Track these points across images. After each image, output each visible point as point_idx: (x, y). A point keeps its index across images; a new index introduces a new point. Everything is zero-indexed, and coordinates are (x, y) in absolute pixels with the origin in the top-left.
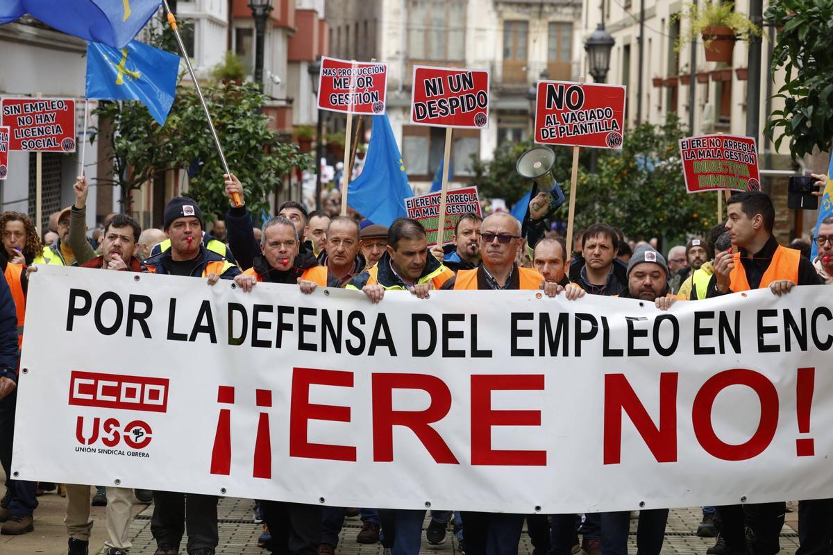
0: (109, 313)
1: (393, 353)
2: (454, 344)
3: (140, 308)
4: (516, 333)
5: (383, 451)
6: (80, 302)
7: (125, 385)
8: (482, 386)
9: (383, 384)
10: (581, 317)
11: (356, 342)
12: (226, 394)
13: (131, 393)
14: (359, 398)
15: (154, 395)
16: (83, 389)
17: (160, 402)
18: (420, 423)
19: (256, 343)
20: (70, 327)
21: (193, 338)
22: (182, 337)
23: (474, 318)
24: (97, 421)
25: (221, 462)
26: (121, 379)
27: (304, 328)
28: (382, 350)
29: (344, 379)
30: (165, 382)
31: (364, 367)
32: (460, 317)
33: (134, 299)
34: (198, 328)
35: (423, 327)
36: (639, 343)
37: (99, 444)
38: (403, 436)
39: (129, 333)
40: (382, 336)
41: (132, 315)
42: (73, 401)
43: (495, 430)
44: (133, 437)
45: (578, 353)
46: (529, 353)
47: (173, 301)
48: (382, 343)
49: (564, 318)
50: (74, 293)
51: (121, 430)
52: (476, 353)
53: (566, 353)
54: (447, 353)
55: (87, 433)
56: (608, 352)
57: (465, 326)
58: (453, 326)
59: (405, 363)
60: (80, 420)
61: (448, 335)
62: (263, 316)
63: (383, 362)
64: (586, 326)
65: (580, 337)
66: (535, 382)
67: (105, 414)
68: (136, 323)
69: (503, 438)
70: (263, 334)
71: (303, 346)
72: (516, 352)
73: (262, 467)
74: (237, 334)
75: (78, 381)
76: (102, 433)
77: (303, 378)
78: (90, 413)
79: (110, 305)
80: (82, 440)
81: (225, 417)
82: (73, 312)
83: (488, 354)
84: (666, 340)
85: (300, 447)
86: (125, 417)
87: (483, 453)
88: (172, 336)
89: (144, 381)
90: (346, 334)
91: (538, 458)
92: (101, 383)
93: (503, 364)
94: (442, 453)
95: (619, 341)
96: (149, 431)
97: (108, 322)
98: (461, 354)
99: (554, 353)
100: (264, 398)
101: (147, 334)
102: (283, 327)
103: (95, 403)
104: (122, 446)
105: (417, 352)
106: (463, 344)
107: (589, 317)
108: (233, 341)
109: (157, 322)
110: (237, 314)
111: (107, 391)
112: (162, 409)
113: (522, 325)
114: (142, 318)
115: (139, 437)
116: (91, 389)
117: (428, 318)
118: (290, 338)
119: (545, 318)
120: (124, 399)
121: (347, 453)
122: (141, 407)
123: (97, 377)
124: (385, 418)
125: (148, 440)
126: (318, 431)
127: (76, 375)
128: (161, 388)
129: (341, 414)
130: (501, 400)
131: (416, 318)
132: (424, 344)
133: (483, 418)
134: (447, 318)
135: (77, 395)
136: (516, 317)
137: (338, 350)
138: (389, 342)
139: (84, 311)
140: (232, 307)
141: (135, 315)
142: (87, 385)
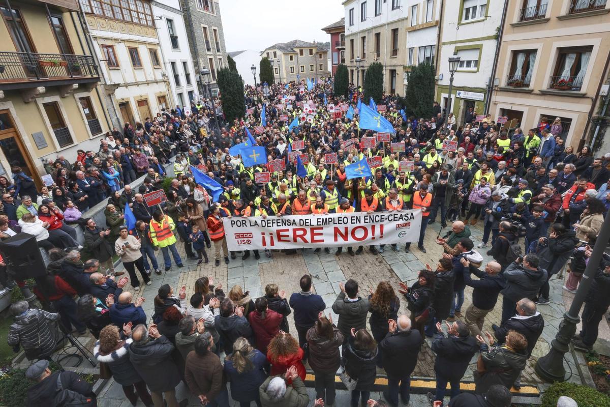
3: (244, 222)
4: (318, 222)
7: (244, 235)
8: (312, 230)
9: (295, 230)
10: (329, 218)
11: (289, 224)
12: (263, 234)
13: (246, 236)
14: (290, 234)
15: (250, 235)
16: (237, 236)
18: (301, 236)
20: (232, 227)
22: (253, 226)
23: (311, 220)
25: (264, 244)
27: (277, 223)
29: (288, 230)
30: (251, 233)
31: (291, 228)
32: (308, 220)
33: (242, 221)
34: (255, 225)
35: (302, 221)
36: (340, 222)
37: (242, 244)
38: (299, 239)
39: (243, 226)
41: (243, 224)
42: (236, 238)
43: (315, 236)
45: (329, 224)
46: (320, 225)
47: (250, 221)
49: (326, 219)
50: (232, 222)
51: (246, 242)
52: (311, 225)
53: (327, 224)
54: (306, 225)
55: (240, 242)
56: (334, 223)
57: (309, 221)
58: (307, 221)
59: (298, 227)
60: (238, 241)
61: (306, 223)
62: (269, 222)
63: (295, 227)
64: (330, 220)
65: (329, 222)
66: (321, 229)
67: (242, 239)
69: (316, 238)
70: (269, 225)
71: (278, 226)
72: (318, 225)
73: (272, 244)
74: (264, 225)
76: (242, 242)
77: (278, 232)
78: (239, 240)
79: (238, 222)
80: (239, 244)
81: (264, 237)
82: (232, 224)
84: (345, 222)
85: (279, 240)
86: (246, 239)
87: (313, 240)
88: (251, 226)
89: (248, 234)
90: (287, 223)
91: (322, 241)
94: (306, 241)
95: (336, 221)
97: (239, 225)
99: (325, 224)
100: (271, 234)
101: (246, 226)
102: (273, 223)
103: (240, 238)
104: (246, 244)
106: (309, 224)
107: (331, 218)
109: (248, 224)
110: (263, 222)
111: (241, 236)
112: (252, 237)
113: (319, 220)
114: (245, 224)
115: (249, 242)
116: (239, 236)
118: (275, 225)
119: (323, 219)
121: (289, 241)
122: (248, 238)
123: (239, 234)
124: (295, 236)
125: (251, 242)
126: (283, 238)
127: (235, 234)
129: (288, 236)
130: (316, 231)
131: (300, 220)
132: (302, 224)
133: (313, 234)
134: (306, 220)
136: (318, 219)
137: (285, 225)
138: (295, 224)
139: (234, 224)
140: (262, 221)
141: (243, 223)
142: (238, 236)
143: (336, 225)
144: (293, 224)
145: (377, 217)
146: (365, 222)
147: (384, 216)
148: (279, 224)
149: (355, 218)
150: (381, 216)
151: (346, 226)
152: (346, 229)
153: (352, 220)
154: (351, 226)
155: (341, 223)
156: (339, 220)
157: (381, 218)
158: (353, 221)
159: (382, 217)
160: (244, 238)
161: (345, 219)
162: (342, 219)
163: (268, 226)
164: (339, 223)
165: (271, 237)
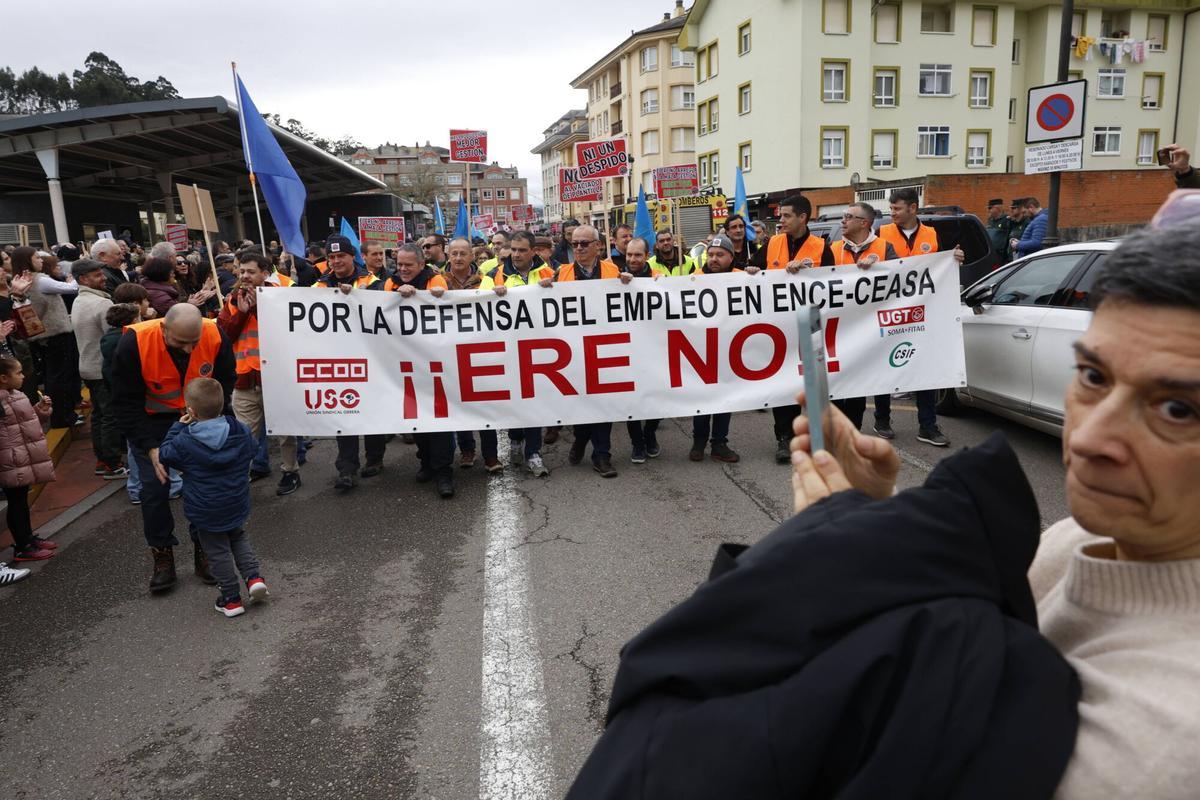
0: (319, 317)
1: (531, 326)
2: (571, 317)
3: (341, 312)
4: (610, 307)
5: (528, 391)
6: (297, 311)
7: (336, 366)
8: (591, 343)
9: (526, 348)
10: (650, 295)
11: (504, 322)
12: (406, 367)
13: (341, 370)
14: (510, 359)
15: (358, 370)
16: (307, 371)
17: (363, 375)
18: (550, 371)
20: (292, 329)
21: (376, 332)
22: (369, 331)
23: (583, 299)
24: (319, 392)
25: (410, 411)
26: (333, 361)
27: (461, 317)
28: (524, 325)
29: (499, 347)
30: (364, 361)
31: (511, 338)
32: (574, 299)
33: (335, 306)
34: (378, 325)
35: (550, 307)
36: (690, 310)
37: (323, 407)
38: (540, 381)
39: (335, 330)
40: (523, 315)
41: (336, 318)
42: (300, 380)
43: (601, 371)
44: (346, 401)
45: (650, 318)
46: (619, 319)
47: (360, 307)
48: (523, 320)
49: (640, 296)
50: (292, 305)
51: (337, 397)
52: (586, 322)
53: (642, 318)
54: (567, 323)
55: (313, 400)
56: (669, 316)
57: (577, 305)
58: (570, 305)
59: (539, 332)
60: (307, 393)
61: (566, 311)
62: (428, 313)
63: (525, 333)
64: (655, 300)
65: (651, 307)
66: (624, 338)
67: (324, 387)
68: (339, 322)
69: (606, 375)
70: (430, 325)
71: (461, 329)
72: (611, 319)
74: (410, 327)
75: (302, 366)
76: (324, 400)
77: (464, 351)
78: (313, 387)
79: (319, 313)
80: (310, 407)
81: (409, 382)
82: (293, 318)
83: (593, 322)
84: (708, 308)
85: (468, 394)
86: (339, 387)
87: (594, 386)
88: (363, 330)
89: (350, 362)
90: (496, 317)
91: (628, 387)
92: (319, 366)
93: (604, 328)
94: (566, 388)
95: (676, 307)
96: (357, 395)
97: (319, 323)
98: (575, 323)
99: (634, 319)
100: (436, 367)
101: (348, 330)
102: (445, 319)
103: (315, 380)
104: (339, 406)
105: (547, 324)
106: (576, 317)
107: (657, 295)
108: (406, 332)
109: (353, 320)
110: (408, 314)
111: (324, 371)
112: (364, 379)
113: (613, 302)
114: (343, 318)
115: (351, 401)
116: (313, 371)
117: (553, 301)
118: (452, 325)
119: (628, 296)
120: (337, 375)
121: (504, 395)
122: (350, 379)
123: (316, 362)
124: (527, 370)
125: (357, 402)
126: (480, 383)
127: (300, 362)
128: (362, 366)
129: (498, 370)
130: (604, 351)
131: (545, 301)
132: (551, 318)
133: (593, 364)
134: (565, 300)
135: (302, 375)
136: (609, 296)
137: (490, 327)
138: (528, 319)
139: (301, 317)
140: (404, 309)
141: (338, 317)
142: (309, 368)
143: (675, 325)
144: (519, 320)
145: (817, 288)
146: (777, 309)
147: (840, 282)
148: (466, 323)
149: (742, 295)
150: (831, 283)
151: (711, 323)
152: (712, 335)
153: (731, 301)
154: (728, 327)
155: (694, 316)
156: (685, 304)
157: (833, 293)
158: (736, 306)
159: (836, 287)
160: (334, 379)
161: (708, 298)
162: (695, 298)
163: (425, 331)
164: (686, 316)
165: (438, 381)
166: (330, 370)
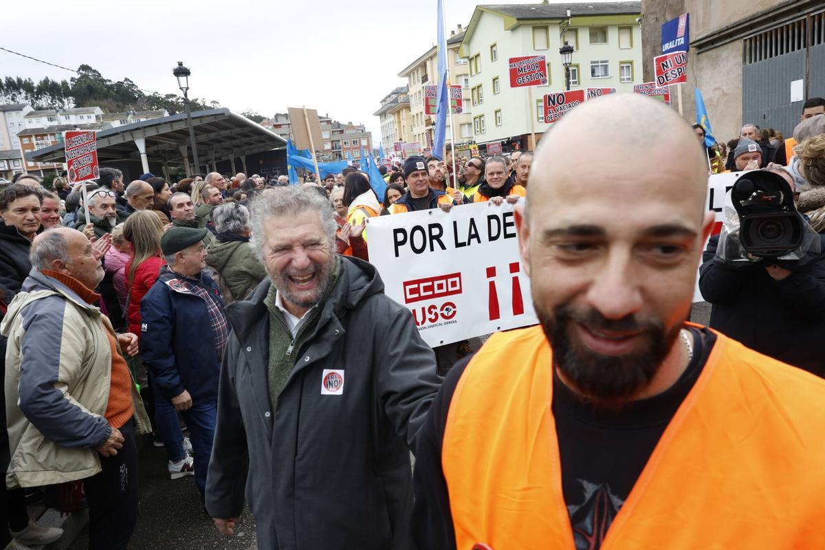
0: (418, 239)
3: (435, 230)
6: (400, 237)
7: (436, 283)
12: (491, 272)
13: (440, 287)
15: (453, 284)
16: (412, 291)
17: (458, 288)
19: (507, 236)
20: (397, 255)
21: (469, 244)
22: (463, 244)
24: (423, 309)
26: (433, 279)
30: (458, 275)
34: (471, 237)
37: (427, 323)
39: (432, 249)
42: (408, 300)
44: (445, 313)
47: (455, 223)
50: (396, 232)
51: (438, 311)
55: (420, 318)
60: (414, 312)
62: (508, 219)
67: (427, 303)
68: (435, 242)
70: (510, 230)
74: (494, 234)
75: (408, 288)
76: (428, 316)
78: (419, 306)
80: (418, 324)
82: (397, 244)
86: (438, 302)
88: (457, 244)
89: (446, 277)
92: (422, 285)
96: (454, 307)
97: (418, 246)
100: (514, 267)
101: (443, 247)
103: (421, 298)
104: (440, 319)
108: (491, 239)
110: (494, 222)
111: (426, 289)
112: (460, 291)
114: (438, 238)
115: (450, 313)
116: (417, 291)
120: (437, 291)
122: (448, 293)
123: (418, 282)
125: (454, 313)
127: (406, 284)
128: (457, 279)
135: (409, 297)
139: (404, 242)
140: (490, 218)
141: (434, 237)
142: (414, 289)
160: (434, 296)
165: (516, 280)
166: (431, 288)
